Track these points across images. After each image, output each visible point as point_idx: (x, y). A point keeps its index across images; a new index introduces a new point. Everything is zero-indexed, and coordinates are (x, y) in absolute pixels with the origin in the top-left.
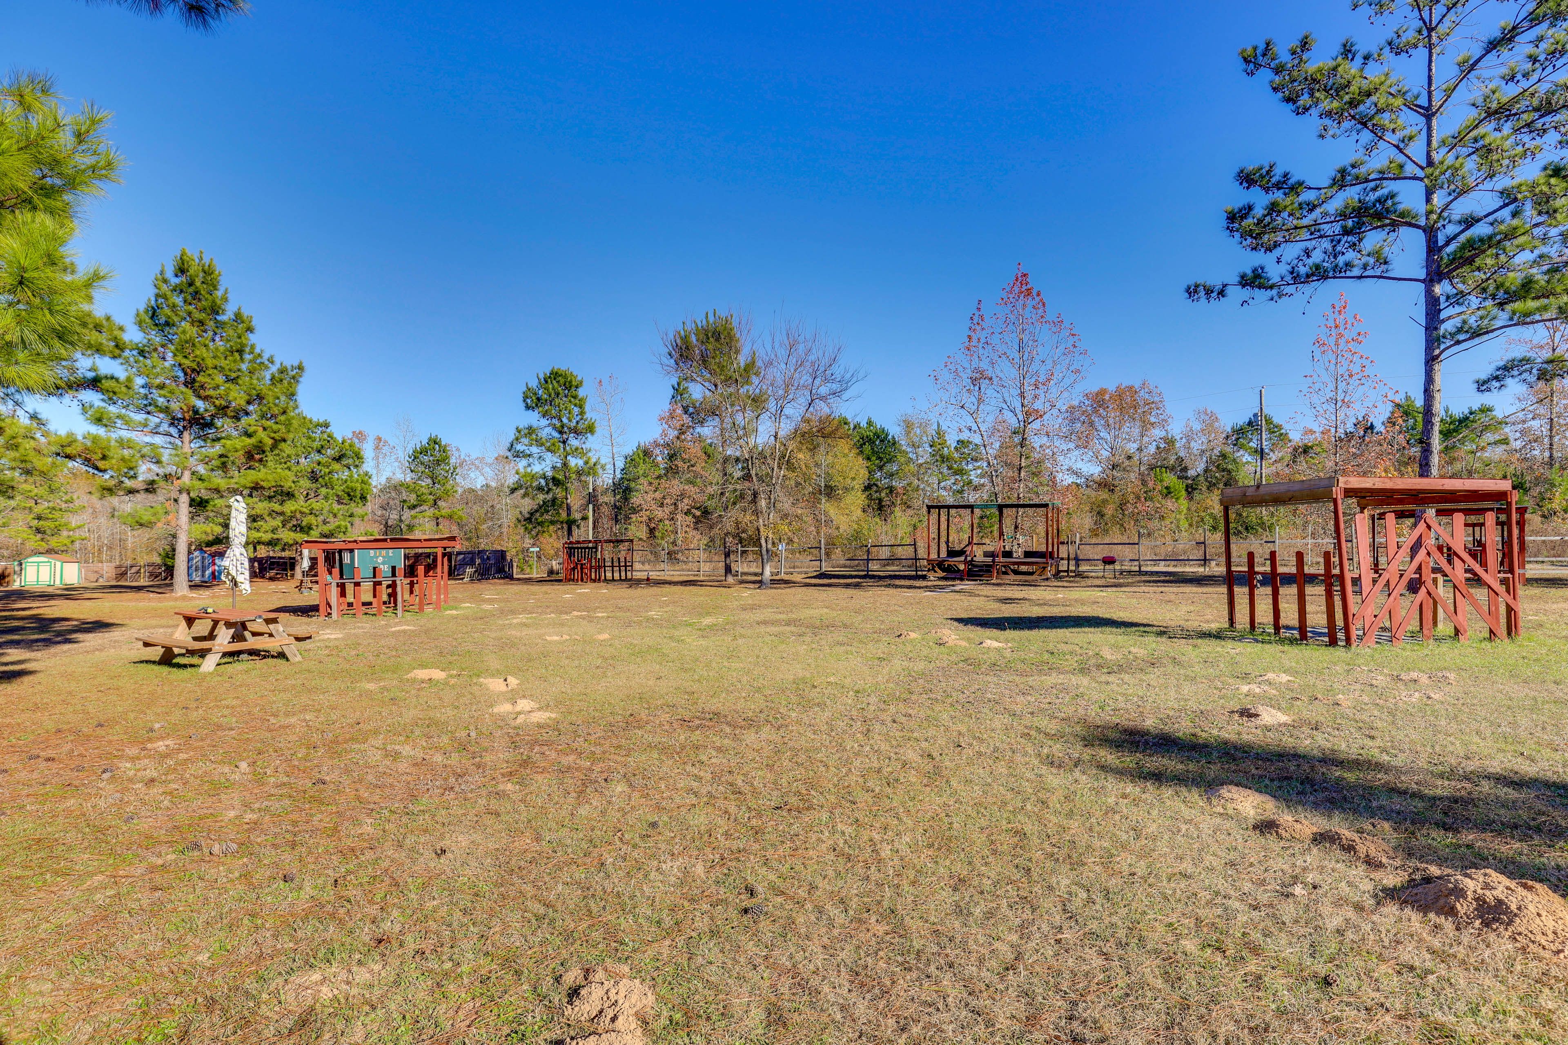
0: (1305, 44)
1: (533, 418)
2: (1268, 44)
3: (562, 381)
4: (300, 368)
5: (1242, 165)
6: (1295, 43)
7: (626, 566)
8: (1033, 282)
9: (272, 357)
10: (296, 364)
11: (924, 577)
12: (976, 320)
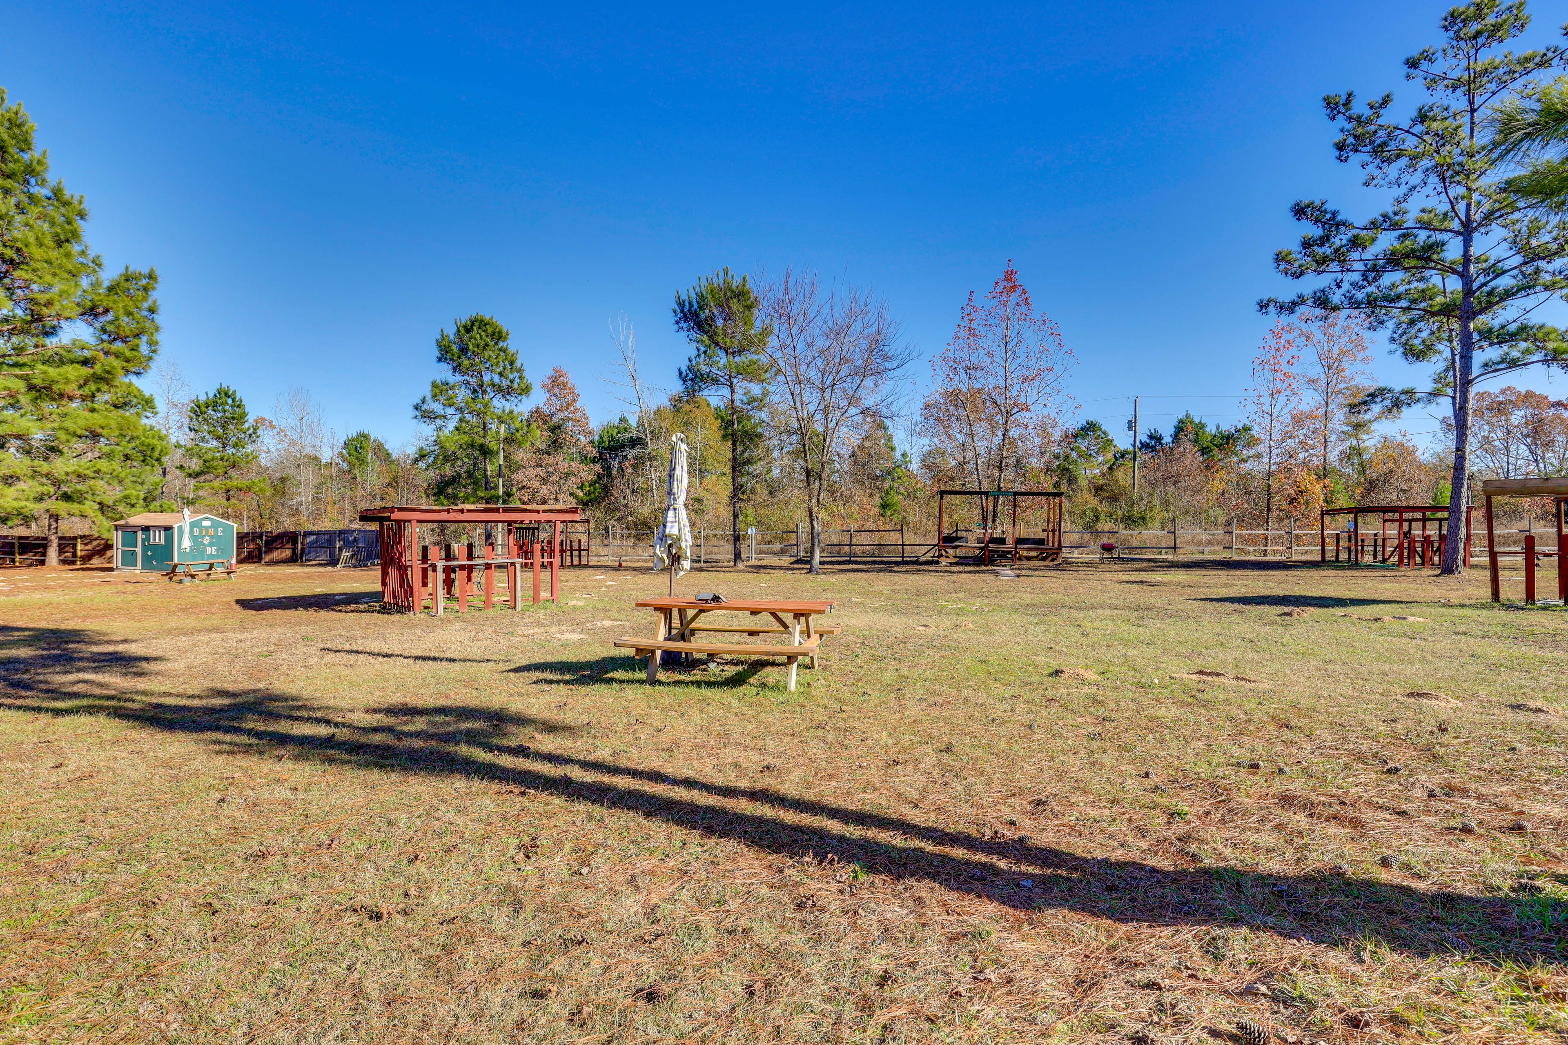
0: (1386, 101)
1: (444, 372)
2: (1349, 95)
3: (490, 330)
4: (151, 276)
5: (1299, 199)
6: (1377, 98)
7: (580, 550)
8: (1020, 279)
9: (98, 257)
10: (145, 271)
11: (937, 563)
12: (968, 311)
